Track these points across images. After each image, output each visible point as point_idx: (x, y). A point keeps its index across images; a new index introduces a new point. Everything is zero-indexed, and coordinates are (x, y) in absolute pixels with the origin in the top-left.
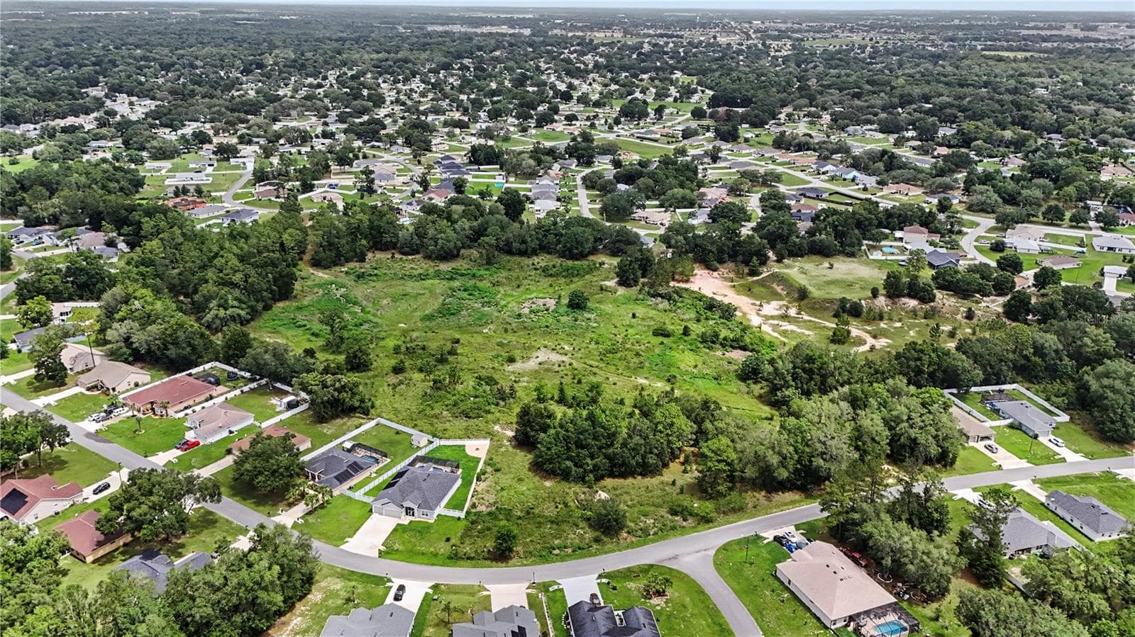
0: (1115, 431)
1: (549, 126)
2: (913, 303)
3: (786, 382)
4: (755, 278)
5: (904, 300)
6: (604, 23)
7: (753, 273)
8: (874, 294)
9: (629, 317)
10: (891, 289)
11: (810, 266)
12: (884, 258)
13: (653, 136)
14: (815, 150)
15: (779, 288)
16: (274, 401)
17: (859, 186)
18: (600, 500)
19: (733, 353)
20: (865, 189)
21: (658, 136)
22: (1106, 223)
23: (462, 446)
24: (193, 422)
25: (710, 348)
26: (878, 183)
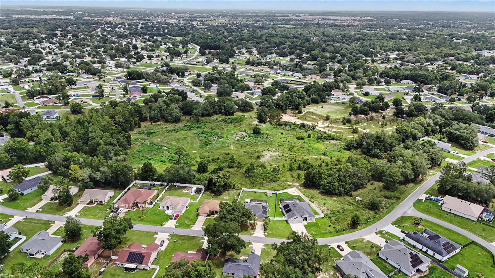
0: (470, 146)
1: (142, 61)
2: (363, 116)
3: (373, 147)
4: (302, 114)
5: (360, 115)
6: (104, 14)
7: (300, 112)
8: (350, 115)
9: (280, 134)
10: (356, 112)
11: (315, 108)
12: (336, 102)
13: (193, 63)
14: (264, 65)
15: (314, 117)
16: (185, 191)
17: (296, 77)
18: (358, 200)
19: (332, 142)
20: (300, 78)
21: (195, 63)
22: (388, 83)
23: (286, 192)
24: (163, 207)
25: (323, 141)
26: (303, 75)
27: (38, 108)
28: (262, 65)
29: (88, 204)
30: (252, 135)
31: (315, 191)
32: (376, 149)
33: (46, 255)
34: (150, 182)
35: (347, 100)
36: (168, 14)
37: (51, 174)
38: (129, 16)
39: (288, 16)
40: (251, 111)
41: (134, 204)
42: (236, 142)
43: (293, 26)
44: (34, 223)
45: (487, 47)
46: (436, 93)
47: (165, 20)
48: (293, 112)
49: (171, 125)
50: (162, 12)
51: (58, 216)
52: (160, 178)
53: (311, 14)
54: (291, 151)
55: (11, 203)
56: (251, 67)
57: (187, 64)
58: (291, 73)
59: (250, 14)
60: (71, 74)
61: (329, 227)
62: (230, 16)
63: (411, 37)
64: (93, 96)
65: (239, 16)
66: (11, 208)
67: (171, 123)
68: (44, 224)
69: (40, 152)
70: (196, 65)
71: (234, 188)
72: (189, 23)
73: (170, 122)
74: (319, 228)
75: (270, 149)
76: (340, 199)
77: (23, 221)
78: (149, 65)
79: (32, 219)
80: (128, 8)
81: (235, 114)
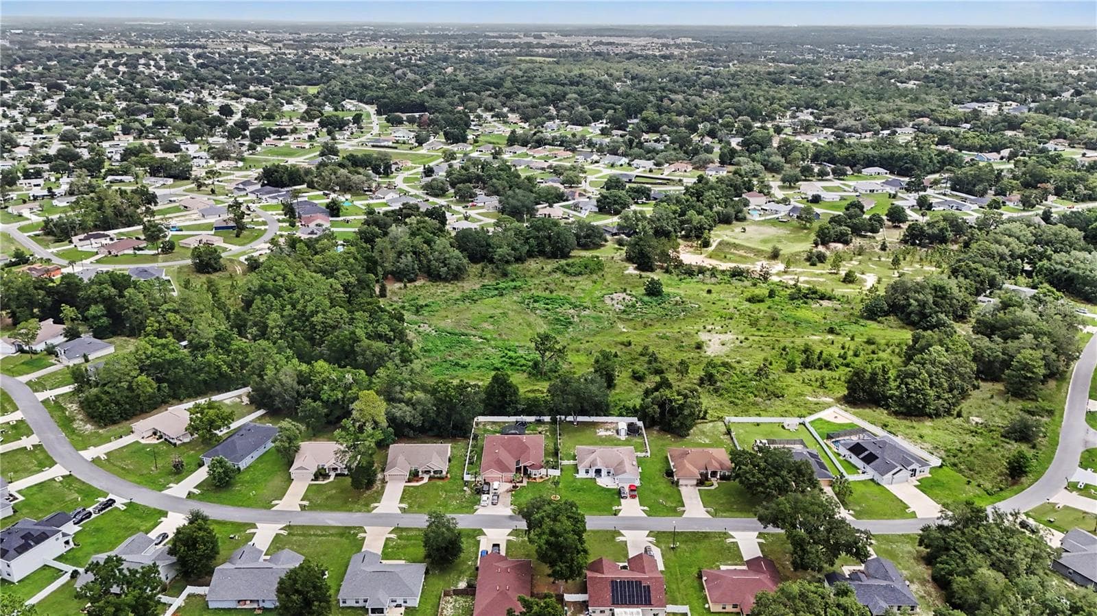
1: (266, 142)
2: (840, 246)
3: (932, 309)
4: (713, 248)
5: (834, 245)
7: (707, 244)
8: (816, 244)
9: (705, 294)
10: (824, 238)
11: (728, 232)
12: (763, 218)
13: (386, 144)
14: (550, 144)
15: (742, 252)
16: (602, 433)
17: (641, 169)
18: (977, 423)
19: (825, 303)
20: (651, 171)
21: (390, 144)
22: (839, 174)
23: (820, 419)
24: (587, 472)
25: (806, 303)
26: (656, 165)
27: (98, 261)
28: (545, 144)
29: (409, 481)
30: (646, 299)
31: (878, 411)
32: (939, 314)
33: (406, 608)
34: (513, 419)
35: (783, 214)
36: (239, 32)
37: (262, 416)
38: (147, 37)
39: (516, 37)
40: (604, 246)
41: (518, 470)
42: (624, 316)
43: (551, 59)
44: (314, 535)
45: (973, 95)
46: (949, 191)
47: (246, 47)
48: (690, 244)
49: (450, 287)
50: (222, 29)
51: (359, 514)
52: (532, 408)
53: (565, 33)
54: (758, 330)
55: (224, 495)
56: (524, 150)
57: (373, 146)
58: (625, 160)
59: (427, 33)
60: (119, 178)
61: (967, 487)
62: (386, 36)
63: (813, 78)
64: (216, 228)
65: (408, 37)
66: (233, 505)
67: (449, 282)
68: (342, 535)
69: (219, 367)
70: (396, 148)
71: (703, 418)
72: (307, 54)
73: (446, 280)
74: (950, 489)
75: (709, 327)
76: (940, 422)
77: (285, 533)
78: (285, 150)
79: (303, 527)
80: (129, 20)
81: (572, 254)
